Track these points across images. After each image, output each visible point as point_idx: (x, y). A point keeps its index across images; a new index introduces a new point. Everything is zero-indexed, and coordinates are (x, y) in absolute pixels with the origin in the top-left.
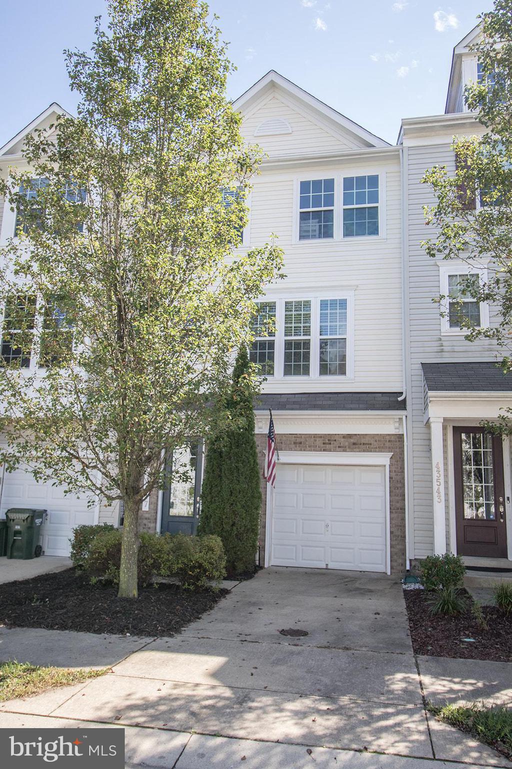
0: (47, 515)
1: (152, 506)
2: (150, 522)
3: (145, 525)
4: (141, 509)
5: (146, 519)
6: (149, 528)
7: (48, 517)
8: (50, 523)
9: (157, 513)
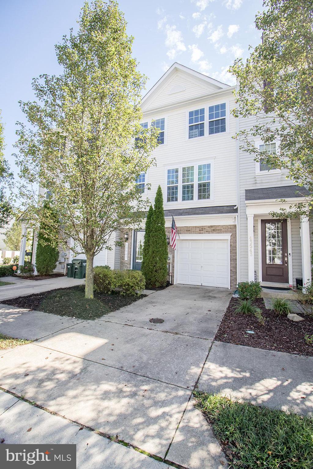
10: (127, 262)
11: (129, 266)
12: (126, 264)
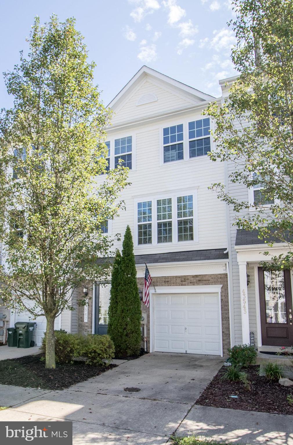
0: (37, 325)
1: (89, 320)
2: (88, 328)
3: (86, 330)
4: (84, 321)
5: (86, 326)
6: (88, 331)
7: (37, 326)
8: (39, 329)
9: (92, 323)
10: (87, 325)
11: (89, 330)
12: (86, 328)
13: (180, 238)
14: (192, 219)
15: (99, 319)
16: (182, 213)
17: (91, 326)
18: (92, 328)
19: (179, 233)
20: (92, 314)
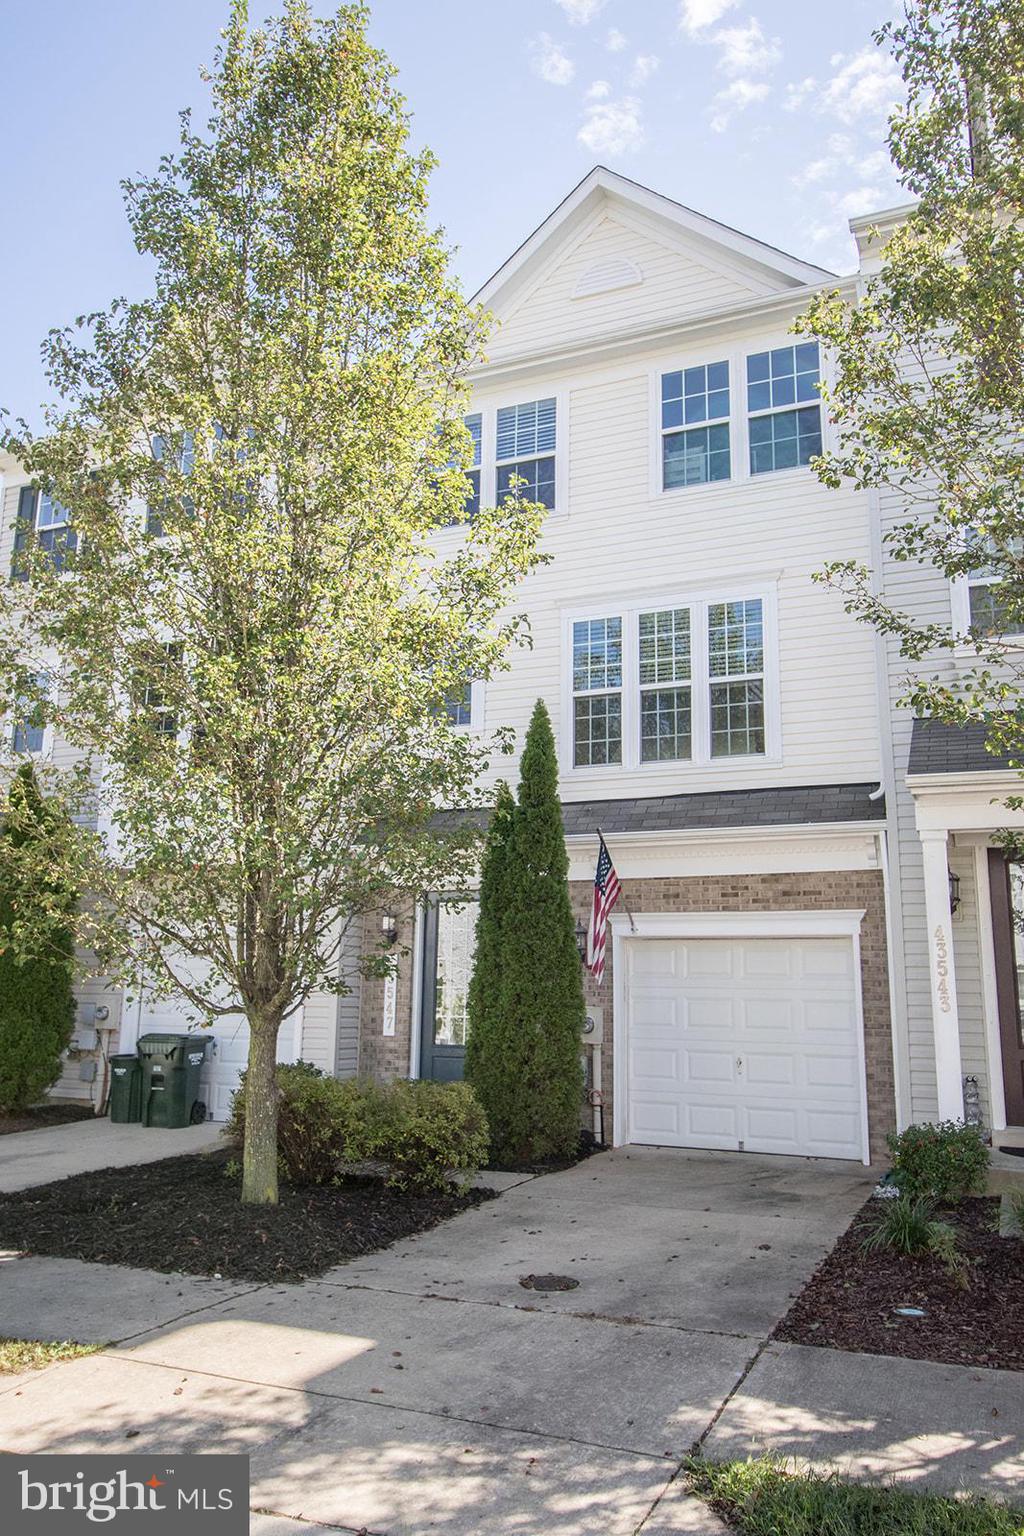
0: (215, 1046)
1: (401, 1027)
2: (398, 1058)
3: (390, 1063)
4: (382, 1032)
5: (391, 1051)
6: (397, 1069)
8: (221, 1061)
9: (410, 1040)
10: (392, 1045)
11: (402, 1063)
12: (389, 1057)
13: (719, 747)
14: (761, 680)
15: (437, 1025)
16: (727, 660)
17: (409, 1052)
18: (409, 1058)
19: (713, 728)
20: (411, 1009)
